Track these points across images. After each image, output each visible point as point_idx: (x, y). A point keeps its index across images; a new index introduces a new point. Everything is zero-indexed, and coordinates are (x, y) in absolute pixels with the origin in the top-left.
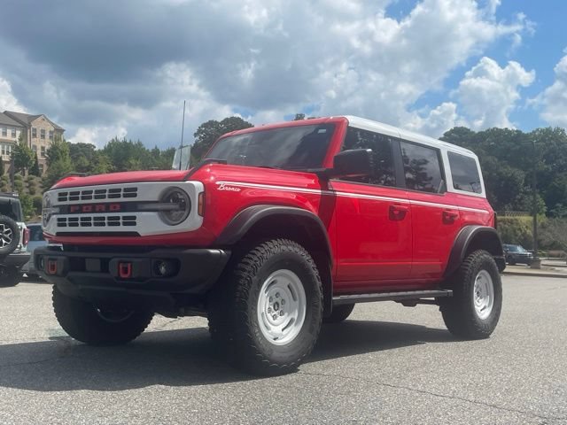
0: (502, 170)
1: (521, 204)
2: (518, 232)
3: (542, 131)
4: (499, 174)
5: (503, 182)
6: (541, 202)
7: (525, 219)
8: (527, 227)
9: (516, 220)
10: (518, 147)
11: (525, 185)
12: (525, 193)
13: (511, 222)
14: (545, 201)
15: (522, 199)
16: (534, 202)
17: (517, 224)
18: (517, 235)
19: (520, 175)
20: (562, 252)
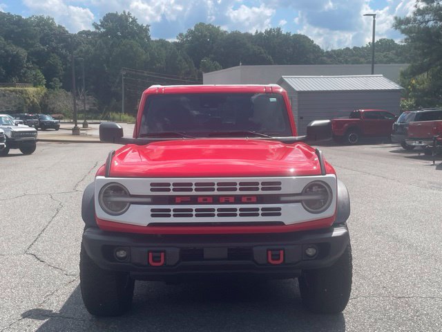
0: (8, 48)
1: (25, 77)
2: (28, 100)
3: (37, 17)
4: (6, 51)
5: (10, 59)
6: (41, 76)
7: (31, 90)
8: (34, 96)
9: (25, 90)
10: (20, 30)
11: (28, 61)
12: (28, 68)
13: (22, 92)
14: (45, 76)
15: (26, 72)
16: (35, 76)
17: (26, 94)
18: (26, 103)
19: (23, 53)
20: (61, 115)
